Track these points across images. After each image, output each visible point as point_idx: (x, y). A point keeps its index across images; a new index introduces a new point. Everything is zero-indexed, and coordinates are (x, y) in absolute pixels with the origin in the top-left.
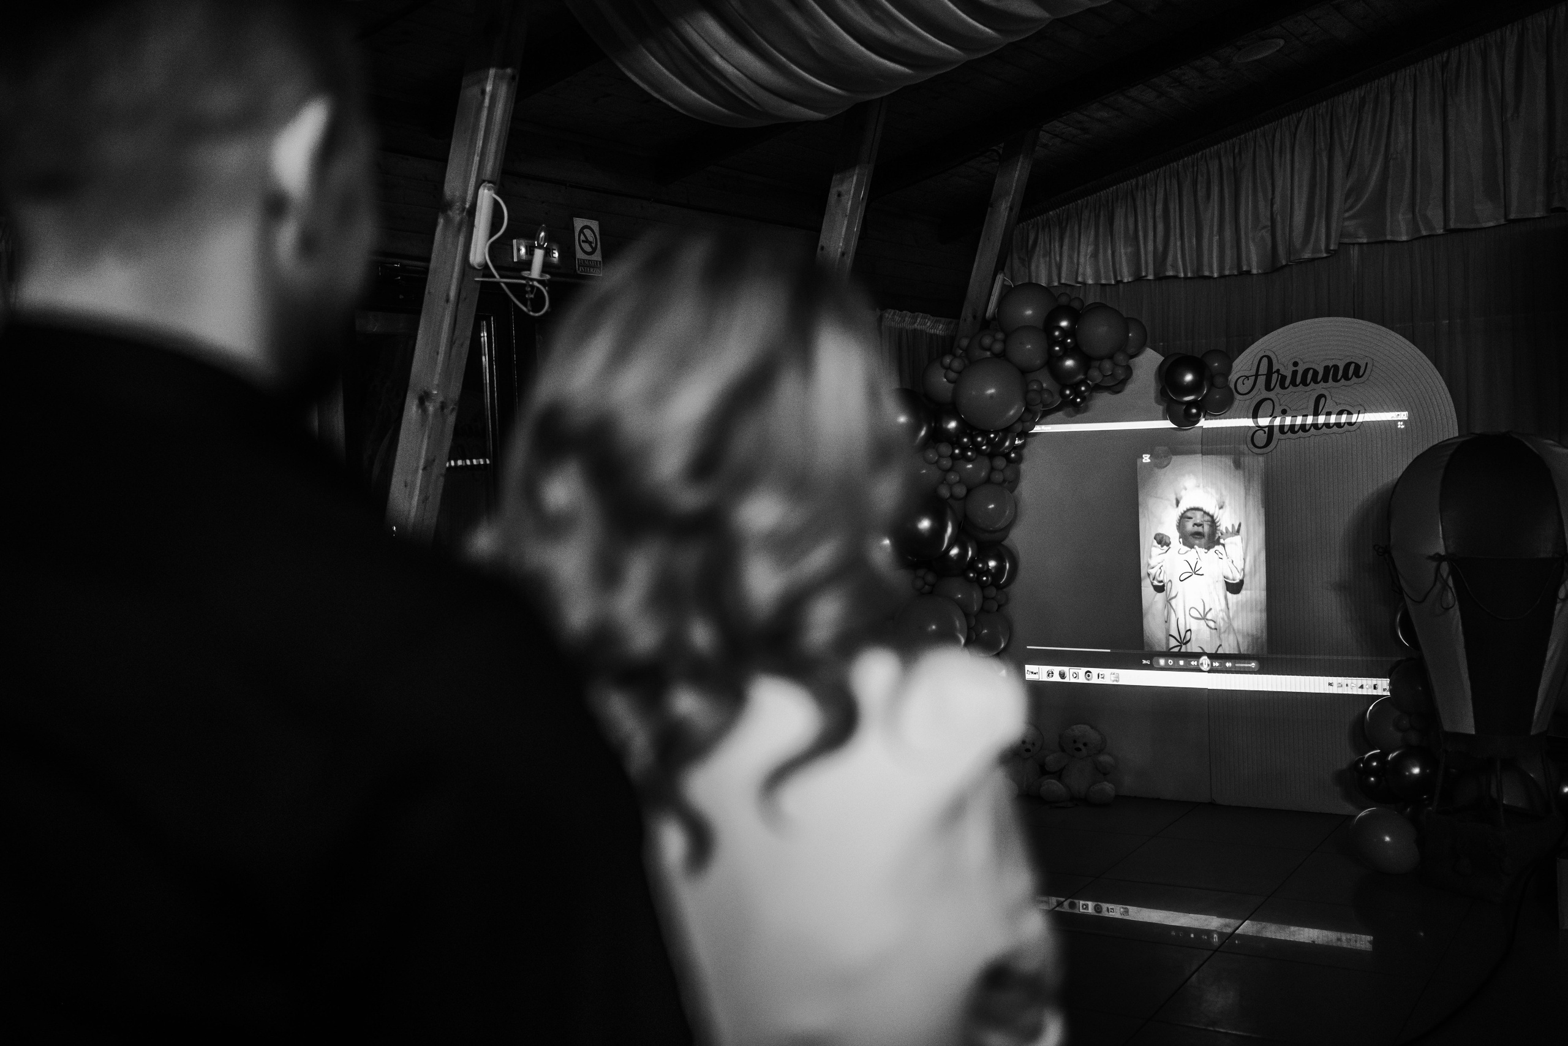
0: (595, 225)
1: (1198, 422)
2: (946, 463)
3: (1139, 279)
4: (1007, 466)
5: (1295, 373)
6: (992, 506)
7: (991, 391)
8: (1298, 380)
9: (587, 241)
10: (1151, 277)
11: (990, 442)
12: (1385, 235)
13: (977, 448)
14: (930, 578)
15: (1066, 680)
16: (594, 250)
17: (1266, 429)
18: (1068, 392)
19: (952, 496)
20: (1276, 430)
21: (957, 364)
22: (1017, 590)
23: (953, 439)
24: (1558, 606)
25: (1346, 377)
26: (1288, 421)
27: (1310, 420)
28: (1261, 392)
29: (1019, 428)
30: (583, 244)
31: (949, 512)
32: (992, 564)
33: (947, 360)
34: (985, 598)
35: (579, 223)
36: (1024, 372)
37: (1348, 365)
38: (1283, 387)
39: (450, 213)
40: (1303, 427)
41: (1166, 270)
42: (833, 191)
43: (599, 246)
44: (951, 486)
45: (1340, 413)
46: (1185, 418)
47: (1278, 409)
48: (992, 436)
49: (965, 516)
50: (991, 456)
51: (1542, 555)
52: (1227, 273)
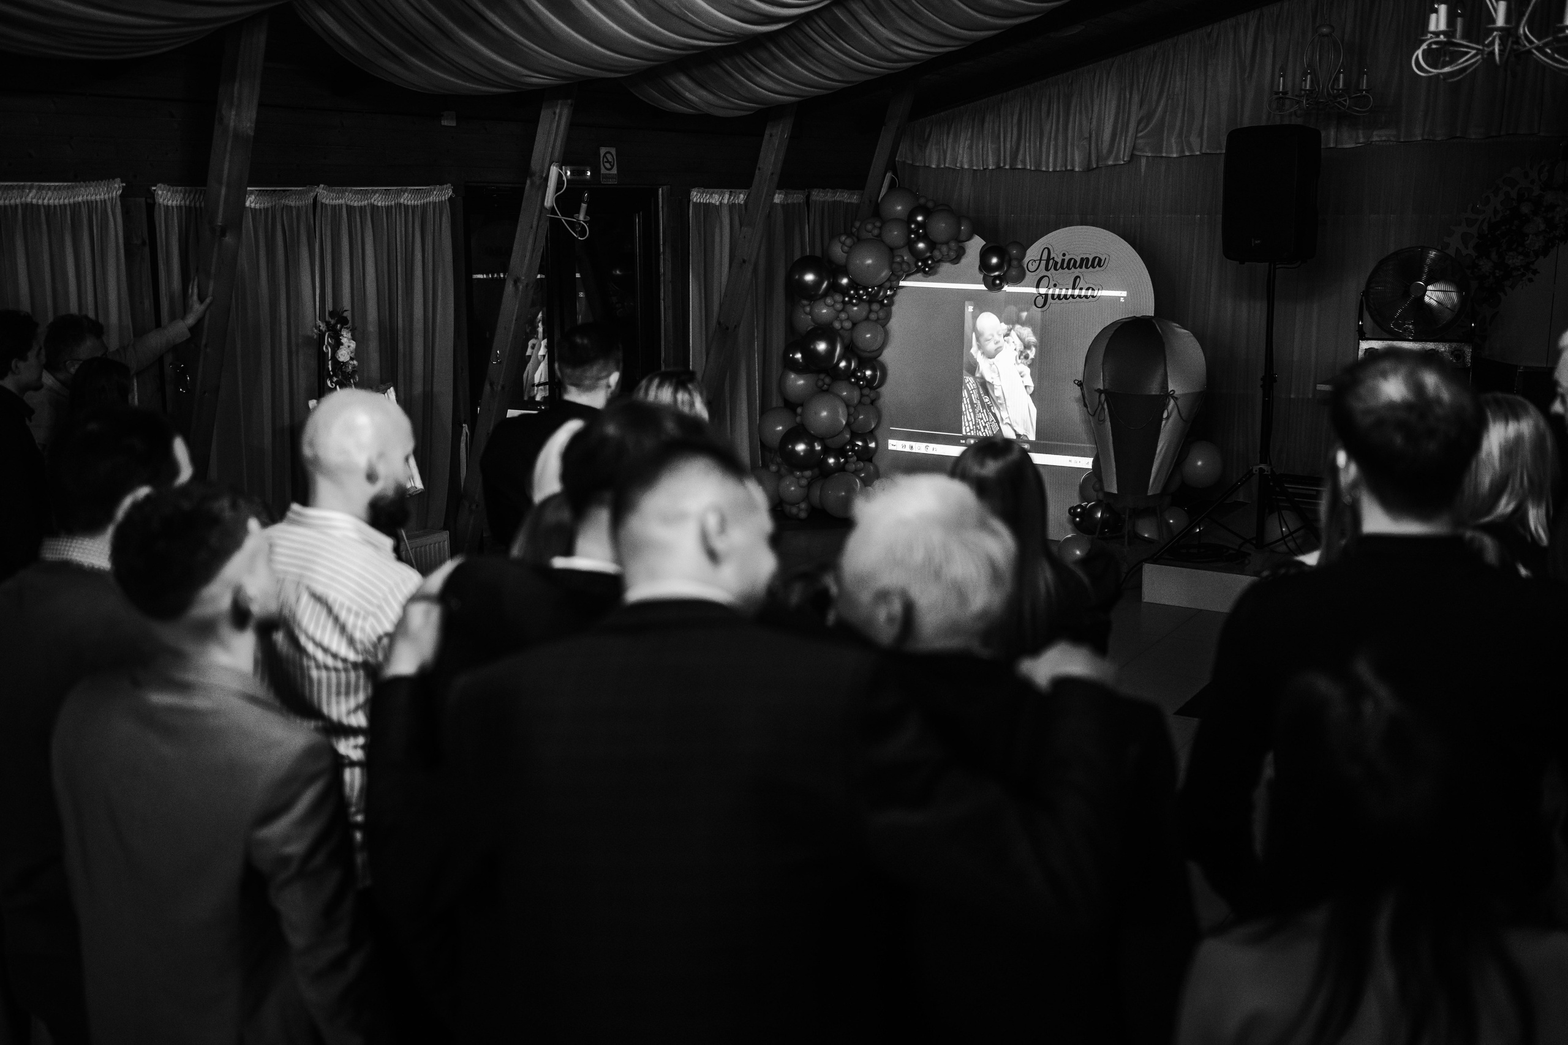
0: (613, 151)
1: (1003, 287)
2: (839, 306)
3: (998, 167)
4: (880, 309)
5: (1063, 260)
6: (868, 336)
7: (869, 262)
8: (1065, 265)
9: (608, 162)
10: (1007, 167)
11: (868, 294)
12: (1161, 152)
13: (860, 298)
14: (827, 380)
15: (913, 451)
16: (612, 167)
17: (1044, 296)
18: (920, 264)
19: (842, 328)
20: (1050, 297)
21: (849, 242)
22: (885, 390)
23: (844, 291)
24: (1164, 422)
25: (1093, 266)
26: (1057, 291)
27: (1070, 292)
28: (1042, 272)
29: (888, 284)
30: (606, 164)
31: (839, 339)
32: (868, 373)
33: (843, 238)
34: (862, 395)
35: (603, 151)
36: (892, 250)
37: (1095, 258)
38: (1055, 269)
39: (534, 178)
40: (1065, 296)
41: (1016, 164)
42: (767, 132)
43: (615, 164)
44: (841, 321)
45: (1088, 289)
46: (993, 285)
47: (1052, 283)
48: (870, 290)
49: (852, 341)
50: (870, 302)
51: (1153, 393)
52: (1058, 170)
